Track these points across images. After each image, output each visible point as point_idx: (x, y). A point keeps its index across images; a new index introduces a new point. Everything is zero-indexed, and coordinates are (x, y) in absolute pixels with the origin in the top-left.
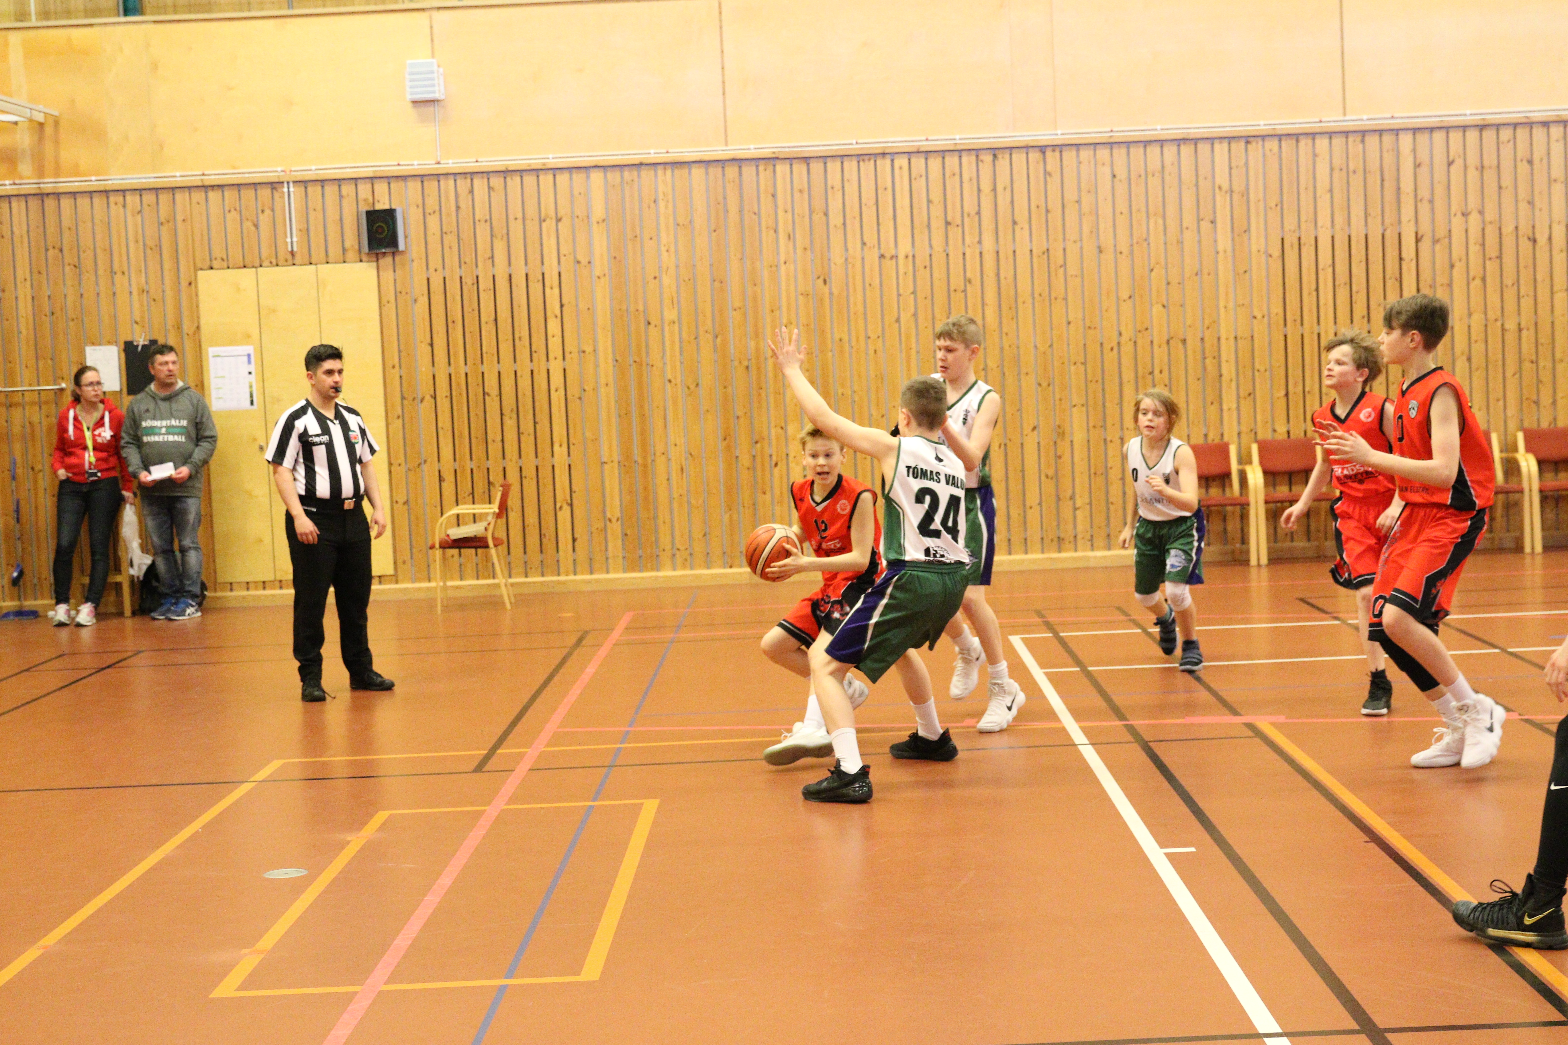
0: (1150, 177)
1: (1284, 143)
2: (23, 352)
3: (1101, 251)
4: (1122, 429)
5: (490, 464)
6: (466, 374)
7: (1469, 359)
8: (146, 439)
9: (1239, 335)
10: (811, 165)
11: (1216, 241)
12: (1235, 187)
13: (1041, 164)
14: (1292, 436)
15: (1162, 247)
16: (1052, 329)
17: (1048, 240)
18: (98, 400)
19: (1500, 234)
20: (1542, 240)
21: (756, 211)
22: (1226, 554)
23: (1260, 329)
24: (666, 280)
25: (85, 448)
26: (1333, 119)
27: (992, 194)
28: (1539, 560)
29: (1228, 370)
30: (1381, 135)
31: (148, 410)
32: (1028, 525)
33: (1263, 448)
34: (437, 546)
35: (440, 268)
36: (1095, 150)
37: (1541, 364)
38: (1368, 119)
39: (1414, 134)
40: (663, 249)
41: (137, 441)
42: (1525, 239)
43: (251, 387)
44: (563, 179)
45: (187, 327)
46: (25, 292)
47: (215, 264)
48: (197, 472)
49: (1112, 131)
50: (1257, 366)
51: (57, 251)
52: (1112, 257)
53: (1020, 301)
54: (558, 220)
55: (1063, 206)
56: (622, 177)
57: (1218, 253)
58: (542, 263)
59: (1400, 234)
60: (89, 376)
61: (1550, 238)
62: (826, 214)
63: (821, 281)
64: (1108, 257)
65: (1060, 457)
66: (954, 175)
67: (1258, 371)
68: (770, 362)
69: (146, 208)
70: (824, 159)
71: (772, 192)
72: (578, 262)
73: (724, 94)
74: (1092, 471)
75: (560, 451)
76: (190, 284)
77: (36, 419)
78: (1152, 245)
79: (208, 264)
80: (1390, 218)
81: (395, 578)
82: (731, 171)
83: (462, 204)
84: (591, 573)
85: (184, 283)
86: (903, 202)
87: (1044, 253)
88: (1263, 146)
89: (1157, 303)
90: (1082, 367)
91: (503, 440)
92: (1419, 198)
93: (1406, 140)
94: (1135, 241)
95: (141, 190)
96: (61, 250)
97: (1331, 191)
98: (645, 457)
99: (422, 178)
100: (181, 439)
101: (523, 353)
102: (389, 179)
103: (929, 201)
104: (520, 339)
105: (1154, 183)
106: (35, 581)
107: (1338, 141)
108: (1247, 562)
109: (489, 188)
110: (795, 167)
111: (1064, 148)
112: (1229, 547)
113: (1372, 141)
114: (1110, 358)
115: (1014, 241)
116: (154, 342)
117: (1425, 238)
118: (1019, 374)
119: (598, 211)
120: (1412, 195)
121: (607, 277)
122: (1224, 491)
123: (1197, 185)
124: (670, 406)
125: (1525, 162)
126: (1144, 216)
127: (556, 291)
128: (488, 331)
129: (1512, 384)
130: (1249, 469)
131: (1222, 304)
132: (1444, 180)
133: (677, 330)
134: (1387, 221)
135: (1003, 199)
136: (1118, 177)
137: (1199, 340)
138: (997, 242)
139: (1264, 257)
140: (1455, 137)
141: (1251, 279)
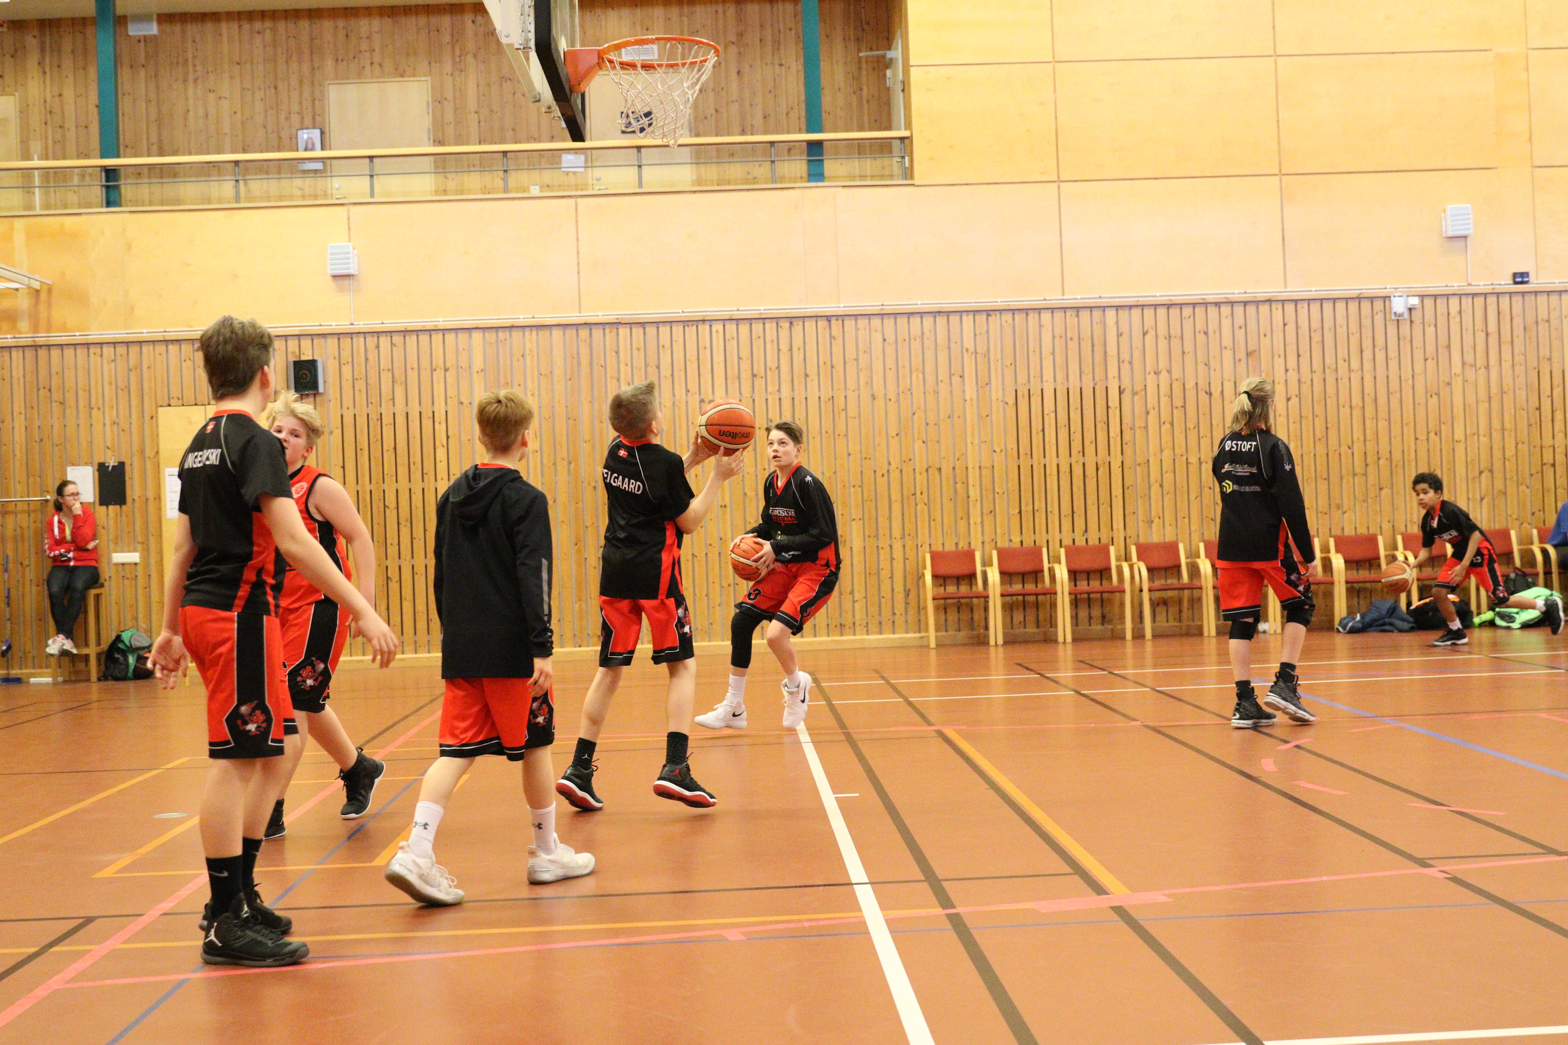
0: (913, 341)
1: (1016, 316)
2: (17, 470)
3: (874, 399)
4: (891, 539)
5: (389, 562)
6: (371, 491)
7: (1161, 486)
9: (983, 465)
10: (647, 329)
11: (964, 392)
12: (979, 350)
13: (828, 330)
14: (1024, 545)
15: (922, 395)
16: (836, 459)
17: (833, 389)
19: (1184, 388)
20: (1216, 394)
21: (603, 364)
22: (973, 638)
23: (998, 459)
26: (1054, 298)
27: (789, 353)
28: (1214, 641)
29: (974, 493)
30: (1091, 311)
33: (1002, 554)
35: (351, 407)
36: (870, 320)
38: (1081, 299)
39: (1117, 310)
42: (1203, 393)
44: (450, 337)
45: (149, 452)
46: (19, 423)
47: (172, 402)
49: (882, 305)
50: (997, 490)
51: (47, 390)
52: (883, 402)
54: (446, 370)
55: (845, 363)
56: (497, 336)
57: (966, 400)
58: (433, 404)
59: (1107, 388)
60: (69, 489)
61: (1222, 392)
62: (658, 367)
64: (880, 403)
66: (759, 338)
67: (998, 493)
69: (118, 357)
70: (657, 324)
71: (616, 349)
72: (462, 403)
73: (578, 273)
74: (868, 572)
76: (152, 417)
77: (25, 524)
78: (914, 394)
79: (166, 403)
80: (1099, 375)
82: (584, 333)
83: (370, 357)
85: (147, 418)
86: (719, 359)
87: (829, 400)
88: (1001, 318)
89: (918, 439)
90: (859, 489)
91: (399, 544)
92: (1121, 361)
93: (1111, 314)
94: (901, 390)
95: (114, 343)
96: (50, 390)
97: (1053, 353)
99: (339, 335)
101: (417, 475)
102: (312, 336)
103: (739, 358)
104: (414, 463)
105: (916, 345)
106: (21, 654)
107: (1058, 315)
108: (988, 643)
109: (392, 344)
110: (634, 330)
111: (846, 318)
113: (1085, 315)
114: (882, 482)
115: (806, 390)
116: (122, 464)
117: (1126, 391)
119: (478, 363)
120: (1116, 359)
122: (971, 587)
123: (949, 348)
125: (1202, 334)
126: (908, 371)
127: (444, 426)
128: (389, 456)
129: (1195, 505)
130: (989, 570)
131: (969, 441)
132: (1140, 346)
133: (539, 458)
134: (1097, 379)
135: (798, 357)
136: (888, 341)
137: (951, 470)
138: (793, 390)
139: (1001, 404)
140: (1149, 313)
141: (992, 421)
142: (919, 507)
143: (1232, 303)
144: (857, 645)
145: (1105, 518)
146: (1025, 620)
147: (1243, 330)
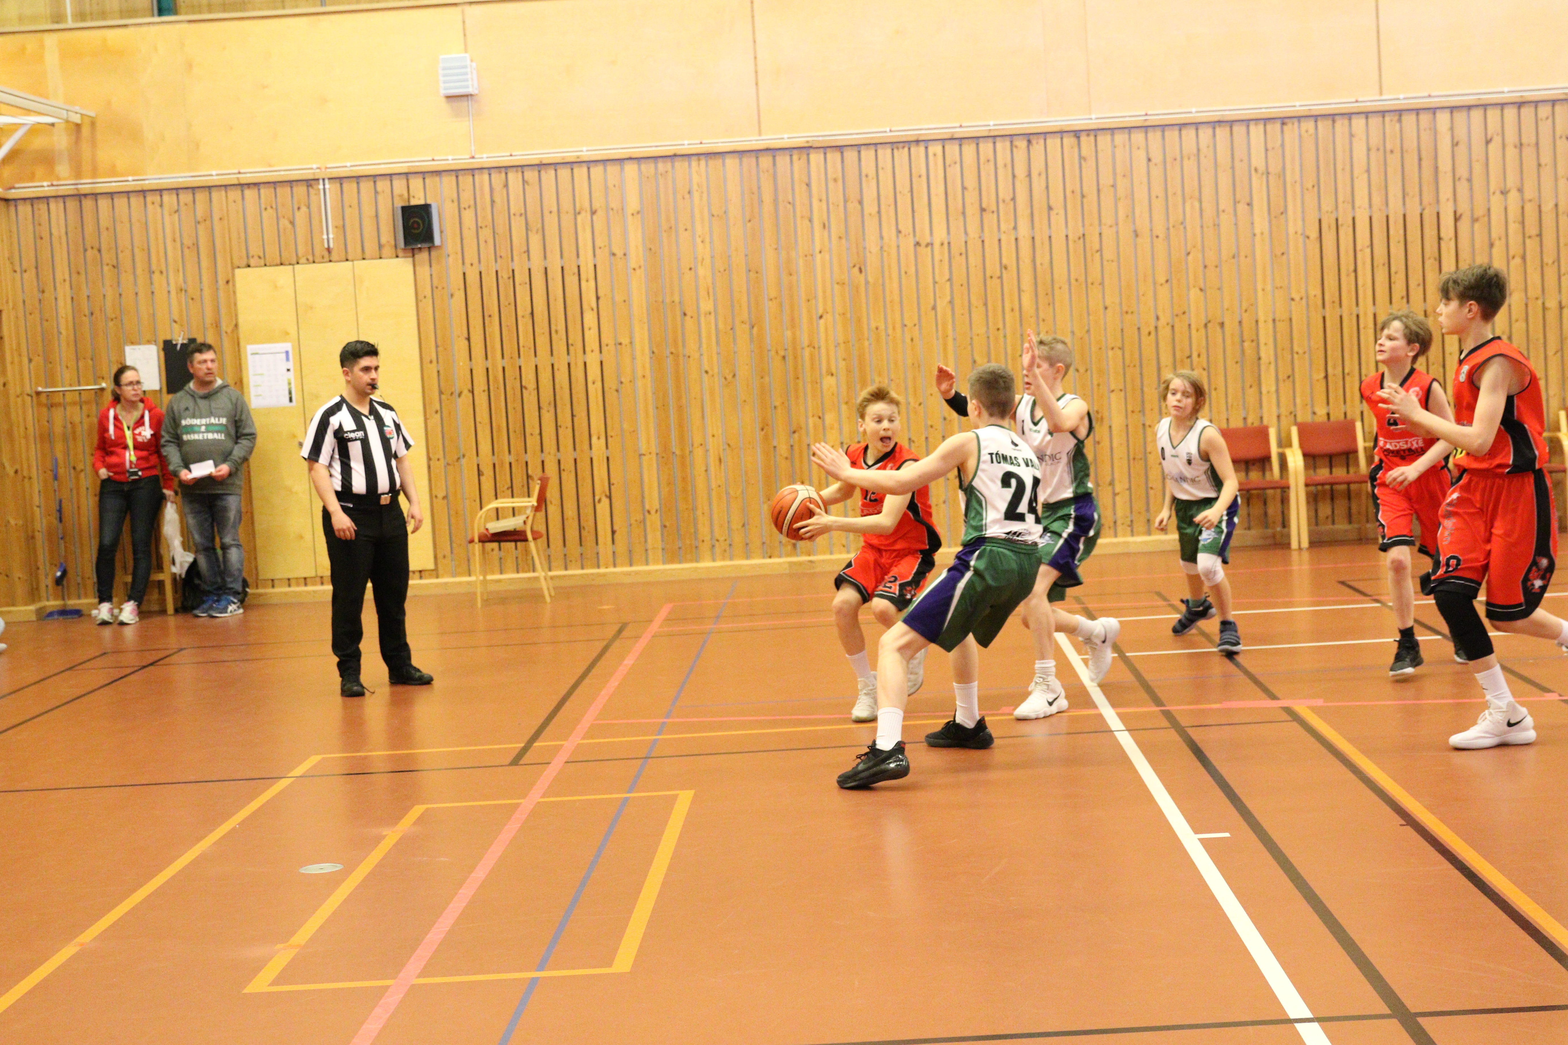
0: (1186, 162)
1: (1320, 124)
2: (64, 352)
3: (1137, 236)
5: (529, 457)
6: (504, 368)
8: (185, 437)
9: (1277, 319)
10: (845, 154)
11: (1252, 224)
12: (1271, 170)
13: (1076, 149)
14: (1332, 418)
15: (1199, 229)
16: (1089, 314)
17: (1083, 226)
18: (138, 399)
19: (1540, 212)
21: (791, 200)
23: (1298, 311)
24: (701, 271)
25: (126, 447)
26: (1369, 98)
27: (1027, 179)
29: (1267, 353)
30: (1418, 114)
31: (187, 409)
33: (1304, 431)
34: (476, 540)
35: (476, 261)
36: (1130, 134)
38: (1405, 99)
39: (1452, 112)
40: (699, 240)
41: (177, 440)
43: (289, 384)
44: (597, 171)
45: (226, 326)
46: (64, 293)
47: (252, 262)
48: (237, 469)
49: (1146, 115)
50: (1296, 349)
51: (95, 251)
52: (1149, 240)
53: (1056, 286)
54: (593, 213)
56: (656, 168)
57: (1255, 235)
58: (578, 256)
59: (1438, 213)
60: (128, 376)
62: (861, 202)
63: (856, 270)
64: (1144, 241)
65: (1098, 443)
66: (988, 161)
67: (1297, 353)
68: (807, 353)
69: (183, 208)
70: (858, 147)
71: (807, 181)
72: (614, 254)
73: (757, 84)
74: (1131, 457)
75: (598, 444)
76: (228, 282)
77: (77, 419)
78: (1189, 228)
79: (245, 263)
80: (1428, 198)
81: (435, 572)
82: (765, 161)
83: (497, 199)
84: (631, 565)
85: (221, 282)
86: (938, 189)
87: (1079, 238)
88: (1299, 127)
89: (1194, 286)
90: (1119, 352)
91: (541, 434)
92: (1457, 178)
93: (1443, 118)
94: (1171, 225)
95: (178, 189)
96: (99, 251)
97: (1368, 171)
98: (682, 450)
99: (457, 172)
100: (220, 437)
101: (560, 346)
102: (424, 174)
103: (964, 188)
104: (557, 332)
105: (1190, 166)
106: (79, 579)
107: (1375, 121)
108: (1288, 545)
109: (524, 181)
110: (829, 155)
111: (1099, 133)
112: (1270, 531)
113: (1409, 120)
114: (1148, 342)
115: (1050, 227)
116: (192, 341)
117: (1463, 217)
119: (633, 203)
120: (1450, 175)
121: (643, 268)
122: (1264, 474)
123: (1233, 168)
124: (707, 397)
125: (1564, 140)
126: (1180, 199)
127: (592, 283)
128: (524, 324)
130: (1288, 452)
131: (1259, 287)
132: (1482, 158)
133: (713, 321)
134: (1426, 201)
135: (1038, 185)
136: (1154, 161)
137: (1237, 323)
138: (1033, 228)
139: (1301, 239)
140: (1493, 115)
141: (1289, 260)
144: (1120, 550)
146: (1333, 512)
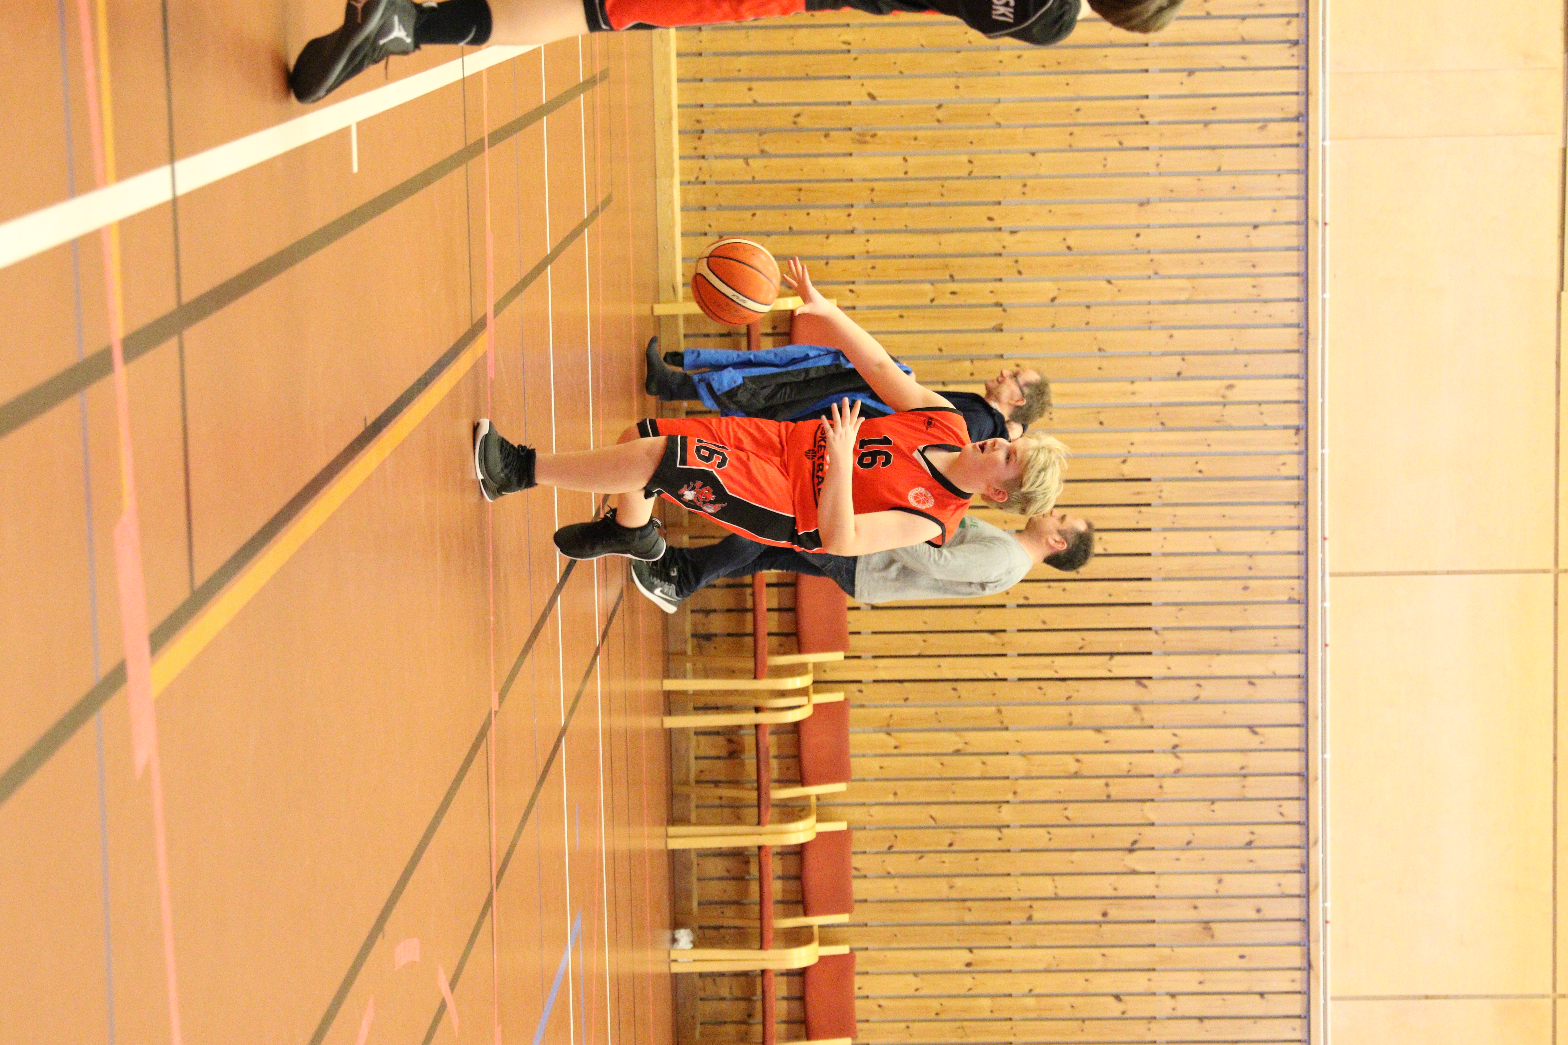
0: (1250, 281)
1: (1294, 484)
3: (1141, 204)
4: (867, 232)
7: (957, 752)
11: (1150, 379)
12: (1231, 410)
13: (1281, 115)
15: (1144, 298)
16: (1025, 127)
17: (1161, 123)
19: (1144, 801)
20: (1132, 861)
26: (1326, 558)
27: (1238, 39)
28: (659, 845)
30: (1299, 628)
32: (722, 84)
36: (1297, 198)
37: (946, 857)
38: (1324, 609)
39: (1299, 677)
42: (1135, 837)
49: (1325, 224)
52: (1134, 222)
53: (1070, 79)
55: (1213, 148)
57: (1132, 382)
59: (1150, 653)
61: (1134, 872)
64: (1132, 215)
65: (827, 136)
74: (803, 185)
78: (1148, 283)
80: (1174, 639)
87: (1142, 116)
88: (1291, 453)
89: (1059, 289)
90: (964, 173)
92: (1201, 682)
93: (1291, 664)
94: (1155, 256)
97: (1219, 553)
105: (1243, 288)
107: (1293, 565)
111: (1302, 151)
113: (1293, 614)
114: (977, 216)
117: (1142, 690)
118: (957, 74)
120: (1206, 672)
123: (1236, 352)
125: (1249, 838)
126: (1193, 271)
129: (919, 815)
132: (1228, 720)
134: (1168, 635)
135: (1228, 55)
136: (1254, 233)
139: (1123, 451)
140: (1293, 737)
141: (1091, 432)
142: (927, 287)
143: (1306, 896)
144: (661, 163)
145: (897, 644)
147: (1253, 915)
